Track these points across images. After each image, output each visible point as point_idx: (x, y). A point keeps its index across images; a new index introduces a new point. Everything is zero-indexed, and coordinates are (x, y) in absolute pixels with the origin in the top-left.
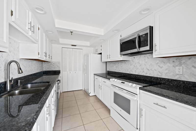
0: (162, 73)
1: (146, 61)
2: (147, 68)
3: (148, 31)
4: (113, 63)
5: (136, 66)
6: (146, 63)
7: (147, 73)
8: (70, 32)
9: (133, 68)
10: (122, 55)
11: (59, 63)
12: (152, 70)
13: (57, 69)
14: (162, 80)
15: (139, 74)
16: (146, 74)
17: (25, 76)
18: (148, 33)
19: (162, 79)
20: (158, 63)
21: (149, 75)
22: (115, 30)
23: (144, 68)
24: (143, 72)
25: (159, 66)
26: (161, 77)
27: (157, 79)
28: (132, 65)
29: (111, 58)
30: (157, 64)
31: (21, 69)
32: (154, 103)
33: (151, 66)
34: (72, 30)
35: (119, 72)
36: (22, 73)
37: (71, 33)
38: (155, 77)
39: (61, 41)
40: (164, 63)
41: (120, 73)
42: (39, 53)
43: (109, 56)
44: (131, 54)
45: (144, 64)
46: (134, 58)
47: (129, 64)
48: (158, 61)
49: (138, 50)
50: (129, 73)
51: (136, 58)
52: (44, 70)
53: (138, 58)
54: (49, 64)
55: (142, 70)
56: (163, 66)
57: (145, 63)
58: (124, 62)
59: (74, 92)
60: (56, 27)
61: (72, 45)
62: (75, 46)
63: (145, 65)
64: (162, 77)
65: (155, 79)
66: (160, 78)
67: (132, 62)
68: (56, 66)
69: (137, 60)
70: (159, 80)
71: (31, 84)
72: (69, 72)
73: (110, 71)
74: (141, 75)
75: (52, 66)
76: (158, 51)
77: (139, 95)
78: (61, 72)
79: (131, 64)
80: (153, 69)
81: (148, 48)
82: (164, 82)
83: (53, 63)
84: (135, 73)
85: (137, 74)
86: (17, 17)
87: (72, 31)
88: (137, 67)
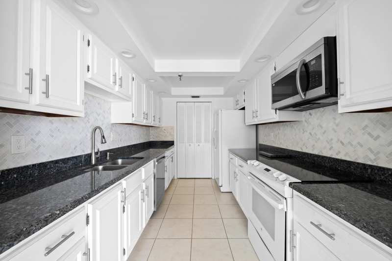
0: (378, 153)
1: (337, 122)
2: (338, 140)
3: (321, 51)
4: (269, 128)
5: (315, 133)
6: (337, 125)
7: (339, 152)
8: (177, 76)
9: (309, 138)
10: (277, 111)
11: (172, 128)
12: (352, 145)
13: (168, 139)
14: (376, 171)
15: (320, 154)
16: (337, 154)
17: (118, 148)
18: (320, 55)
19: (378, 170)
20: (366, 126)
21: (344, 158)
22: (260, 59)
23: (332, 140)
24: (330, 149)
25: (369, 134)
26: (375, 164)
27: (365, 168)
28: (307, 132)
29: (259, 117)
30: (363, 129)
31: (104, 138)
32: (311, 223)
33: (350, 134)
34: (180, 72)
35: (279, 148)
36: (106, 142)
37: (179, 77)
38: (358, 163)
39: (175, 91)
40: (384, 126)
41: (281, 149)
42: (133, 114)
43: (255, 114)
44: (294, 108)
45: (333, 129)
46: (310, 114)
47: (299, 129)
48: (366, 122)
49: (301, 97)
50: (300, 150)
51: (313, 114)
52: (151, 140)
53: (318, 114)
54: (159, 130)
55: (328, 143)
56: (381, 134)
57: (335, 127)
58: (289, 126)
59: (196, 180)
60: (157, 72)
61: (193, 97)
62: (198, 97)
63: (335, 132)
64: (380, 165)
65: (359, 170)
66: (370, 166)
67: (306, 124)
68: (168, 133)
69: (318, 119)
70: (369, 170)
71: (123, 159)
72: (187, 144)
73: (264, 144)
74: (325, 157)
75: (161, 133)
76: (348, 96)
77: (289, 200)
78: (175, 144)
79: (303, 130)
80: (354, 143)
81: (321, 91)
82: (383, 177)
83: (163, 129)
84: (313, 150)
85: (317, 153)
86: (95, 72)
87: (180, 74)
88: (318, 137)
